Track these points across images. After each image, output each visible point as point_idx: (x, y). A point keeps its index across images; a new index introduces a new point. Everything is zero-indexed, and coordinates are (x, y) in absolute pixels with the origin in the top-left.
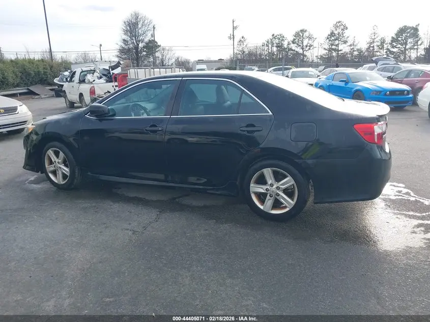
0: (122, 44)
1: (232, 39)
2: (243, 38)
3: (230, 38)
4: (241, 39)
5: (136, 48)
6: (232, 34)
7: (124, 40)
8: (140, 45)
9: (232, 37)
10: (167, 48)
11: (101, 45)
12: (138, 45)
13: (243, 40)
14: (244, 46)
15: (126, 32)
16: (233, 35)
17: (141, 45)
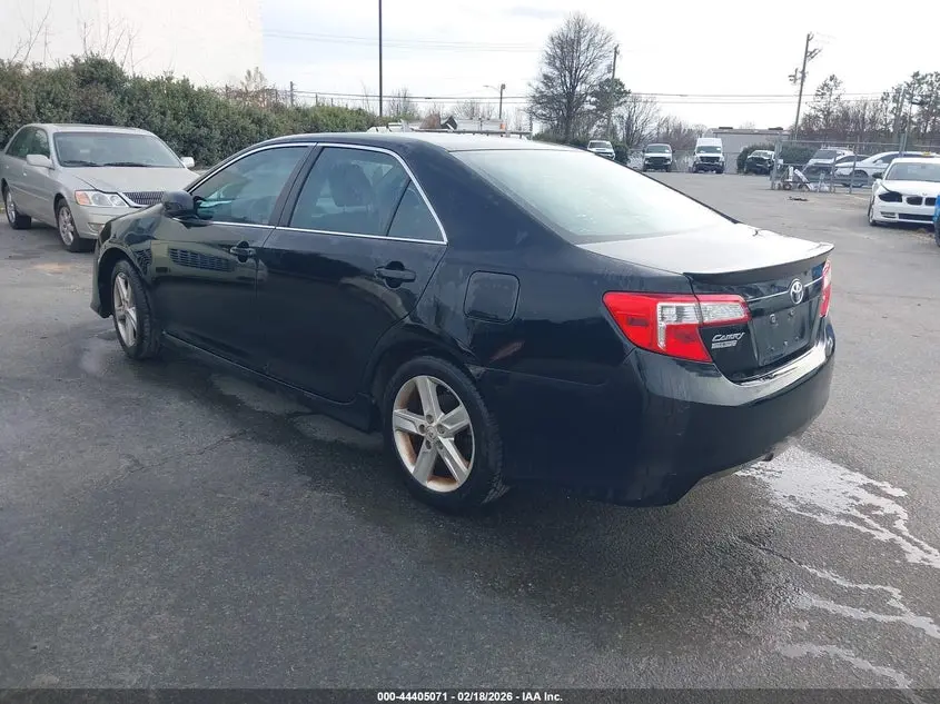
0: (541, 85)
1: (799, 81)
2: (832, 79)
3: (793, 78)
4: (828, 82)
5: (570, 94)
6: (801, 69)
7: (546, 77)
8: (578, 89)
9: (801, 77)
10: (644, 98)
11: (503, 87)
12: (574, 87)
13: (832, 83)
14: (833, 97)
15: (551, 61)
16: (803, 72)
17: (580, 88)
